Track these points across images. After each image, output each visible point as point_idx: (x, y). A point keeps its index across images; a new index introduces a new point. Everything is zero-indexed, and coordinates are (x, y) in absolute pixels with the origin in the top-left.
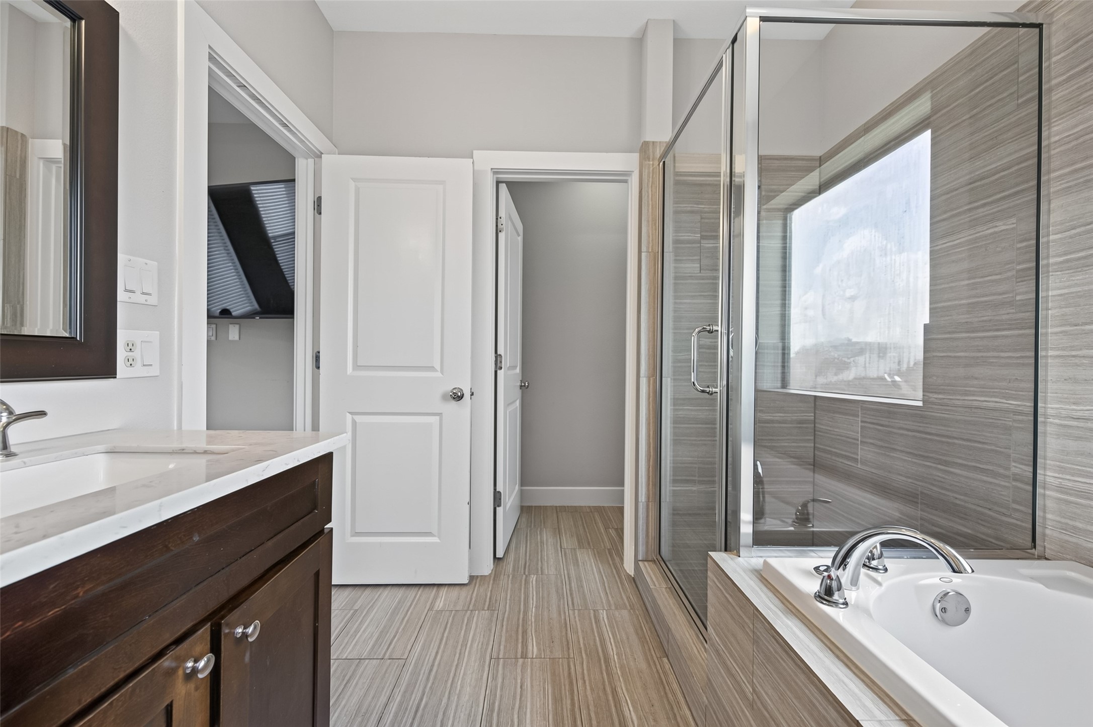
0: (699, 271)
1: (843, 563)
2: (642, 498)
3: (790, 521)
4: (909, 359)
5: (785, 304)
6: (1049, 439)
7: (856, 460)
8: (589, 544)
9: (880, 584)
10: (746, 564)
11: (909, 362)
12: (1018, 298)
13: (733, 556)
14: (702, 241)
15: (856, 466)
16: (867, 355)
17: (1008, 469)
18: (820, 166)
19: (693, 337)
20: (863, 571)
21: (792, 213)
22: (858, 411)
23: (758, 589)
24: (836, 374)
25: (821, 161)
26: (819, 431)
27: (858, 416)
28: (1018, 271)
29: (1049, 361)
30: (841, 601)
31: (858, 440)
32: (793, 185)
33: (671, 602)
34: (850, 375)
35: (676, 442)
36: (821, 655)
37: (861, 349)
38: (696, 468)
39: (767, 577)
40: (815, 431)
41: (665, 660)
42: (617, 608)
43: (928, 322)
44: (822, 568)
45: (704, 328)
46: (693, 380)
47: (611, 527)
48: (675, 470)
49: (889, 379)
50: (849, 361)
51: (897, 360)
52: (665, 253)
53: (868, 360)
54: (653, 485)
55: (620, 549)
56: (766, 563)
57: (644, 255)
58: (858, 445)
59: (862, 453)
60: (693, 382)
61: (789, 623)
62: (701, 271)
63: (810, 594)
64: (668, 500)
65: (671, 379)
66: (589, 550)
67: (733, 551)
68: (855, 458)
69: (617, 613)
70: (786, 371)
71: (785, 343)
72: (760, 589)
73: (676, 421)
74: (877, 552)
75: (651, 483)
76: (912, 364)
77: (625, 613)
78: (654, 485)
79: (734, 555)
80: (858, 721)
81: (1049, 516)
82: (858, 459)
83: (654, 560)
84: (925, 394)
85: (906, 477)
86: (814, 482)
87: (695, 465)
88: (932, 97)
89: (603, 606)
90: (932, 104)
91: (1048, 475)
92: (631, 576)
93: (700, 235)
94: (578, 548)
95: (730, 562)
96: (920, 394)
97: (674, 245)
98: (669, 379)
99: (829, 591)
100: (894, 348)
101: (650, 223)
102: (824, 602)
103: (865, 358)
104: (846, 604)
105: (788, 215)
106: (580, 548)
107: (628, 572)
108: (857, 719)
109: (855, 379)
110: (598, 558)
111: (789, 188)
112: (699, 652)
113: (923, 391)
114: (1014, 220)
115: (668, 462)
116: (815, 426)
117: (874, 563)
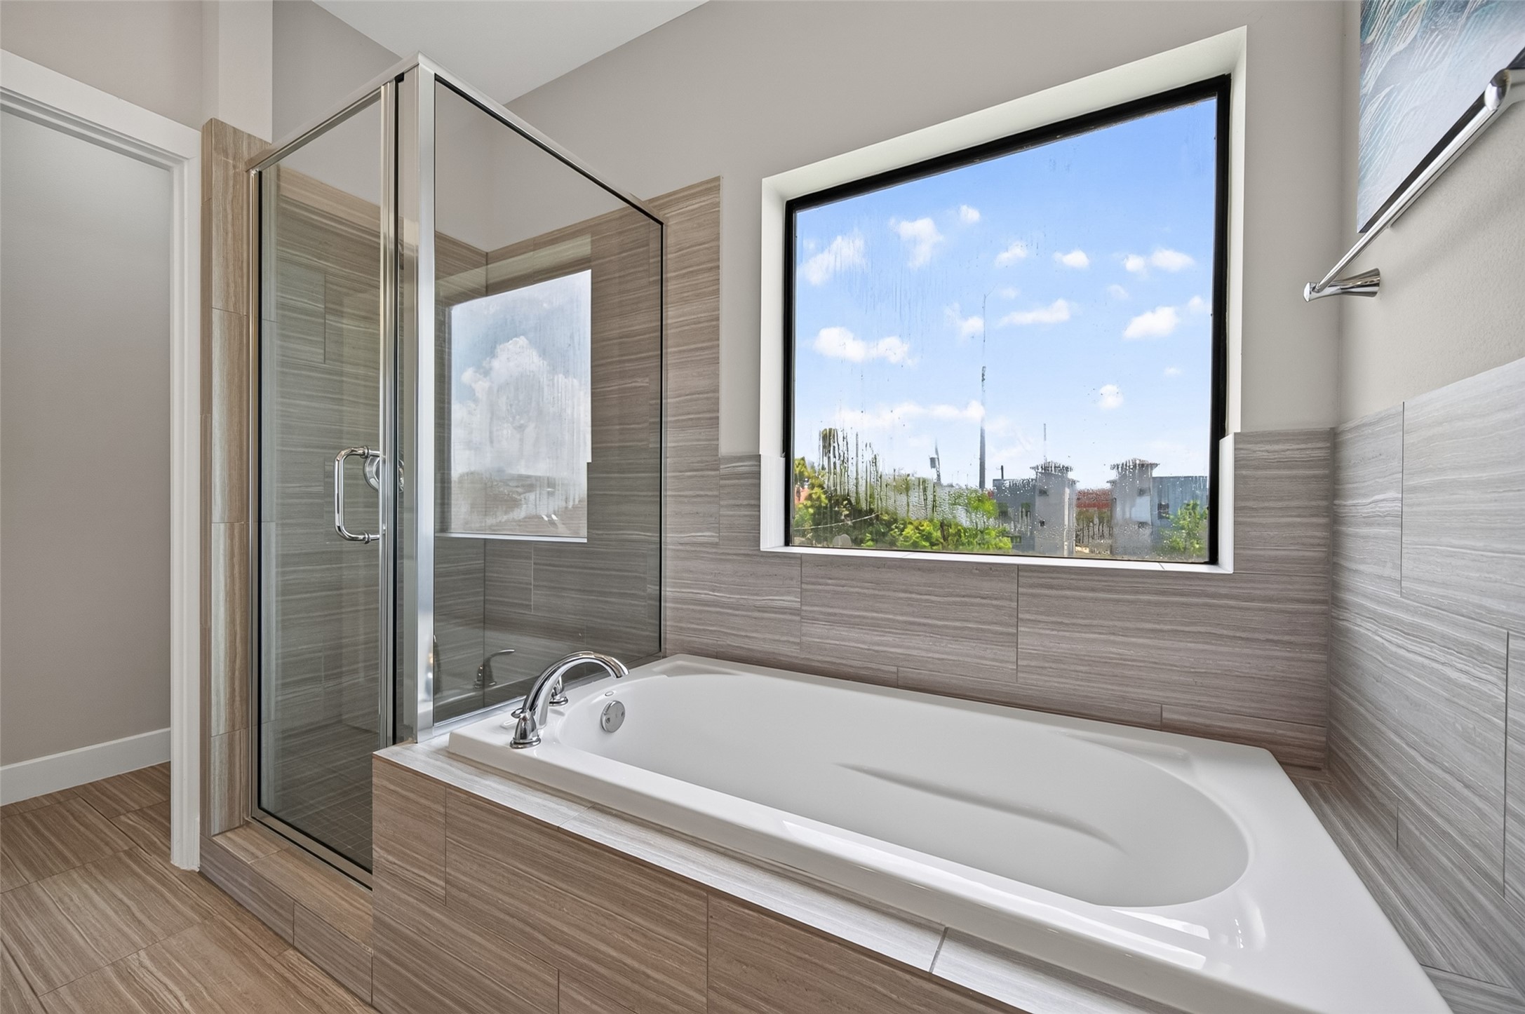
0: (323, 362)
1: (532, 707)
2: (219, 725)
3: (471, 687)
4: (574, 496)
5: (444, 425)
6: (668, 562)
7: (528, 606)
8: (65, 860)
9: (561, 714)
10: (427, 748)
11: (574, 500)
12: (651, 446)
13: (409, 745)
14: (327, 316)
15: (529, 613)
16: (538, 492)
17: (644, 591)
18: (487, 264)
19: (337, 462)
20: (550, 708)
21: (451, 307)
22: (530, 553)
23: (448, 767)
24: (506, 513)
25: (487, 258)
26: (490, 581)
27: (530, 558)
28: (651, 423)
29: (668, 499)
30: (534, 739)
31: (531, 584)
32: (452, 275)
33: (290, 866)
34: (520, 513)
35: (285, 625)
36: (522, 795)
37: (529, 484)
38: (320, 658)
39: (456, 753)
40: (485, 581)
41: (290, 953)
42: (170, 934)
43: (590, 461)
44: (518, 712)
45: (353, 451)
46: (337, 524)
47: (123, 811)
48: (286, 667)
49: (546, 519)
50: (519, 498)
51: (564, 497)
52: (263, 321)
53: (538, 496)
54: (241, 701)
55: (156, 840)
56: (454, 737)
57: (216, 315)
58: (531, 589)
59: (537, 597)
60: (339, 527)
61: (487, 782)
62: (327, 361)
63: (505, 747)
64: (273, 718)
65: (277, 524)
66: (72, 872)
67: (407, 739)
68: (527, 605)
69: (173, 942)
70: (446, 510)
71: (444, 473)
72: (451, 765)
73: (285, 590)
74: (560, 687)
75: (238, 699)
76: (577, 502)
77: (193, 933)
78: (245, 700)
79: (410, 743)
80: (558, 827)
81: (668, 623)
82: (531, 605)
83: (248, 823)
84: (590, 530)
85: (575, 615)
86: (484, 642)
87: (320, 654)
88: (592, 242)
89: (134, 944)
90: (592, 249)
91: (668, 591)
92: (195, 871)
93: (323, 306)
94: (32, 880)
95: (407, 753)
96: (584, 532)
97: (280, 312)
98: (273, 525)
99: (524, 735)
100: (562, 484)
101: (231, 264)
102: (520, 746)
103: (536, 496)
104: (539, 740)
105: (447, 309)
106: (39, 877)
107: (182, 868)
108: (558, 825)
109: (525, 518)
110: (101, 878)
111: (446, 277)
112: (351, 904)
113: (588, 529)
114: (647, 380)
115: (273, 656)
116: (485, 576)
117: (557, 698)
